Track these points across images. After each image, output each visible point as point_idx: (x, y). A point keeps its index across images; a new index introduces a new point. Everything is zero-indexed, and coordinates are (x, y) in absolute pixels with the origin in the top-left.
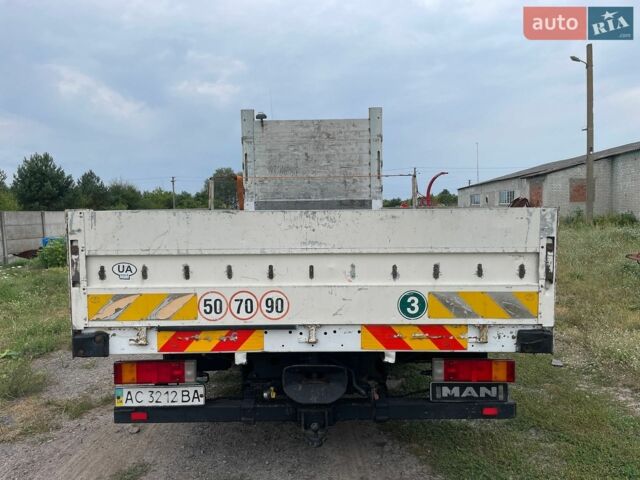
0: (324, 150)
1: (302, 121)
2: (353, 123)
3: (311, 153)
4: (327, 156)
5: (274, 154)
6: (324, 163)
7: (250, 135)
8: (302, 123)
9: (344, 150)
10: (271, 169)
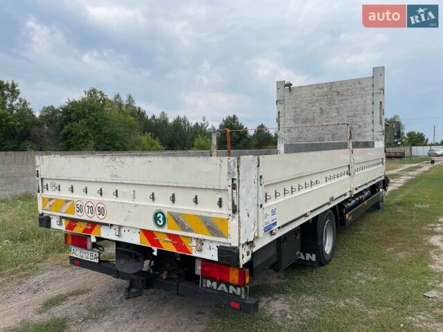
0: (334, 104)
1: (318, 85)
2: (359, 81)
3: (325, 107)
4: (337, 109)
5: (297, 110)
6: (335, 114)
7: (282, 98)
8: (318, 86)
9: (351, 103)
10: (295, 121)
